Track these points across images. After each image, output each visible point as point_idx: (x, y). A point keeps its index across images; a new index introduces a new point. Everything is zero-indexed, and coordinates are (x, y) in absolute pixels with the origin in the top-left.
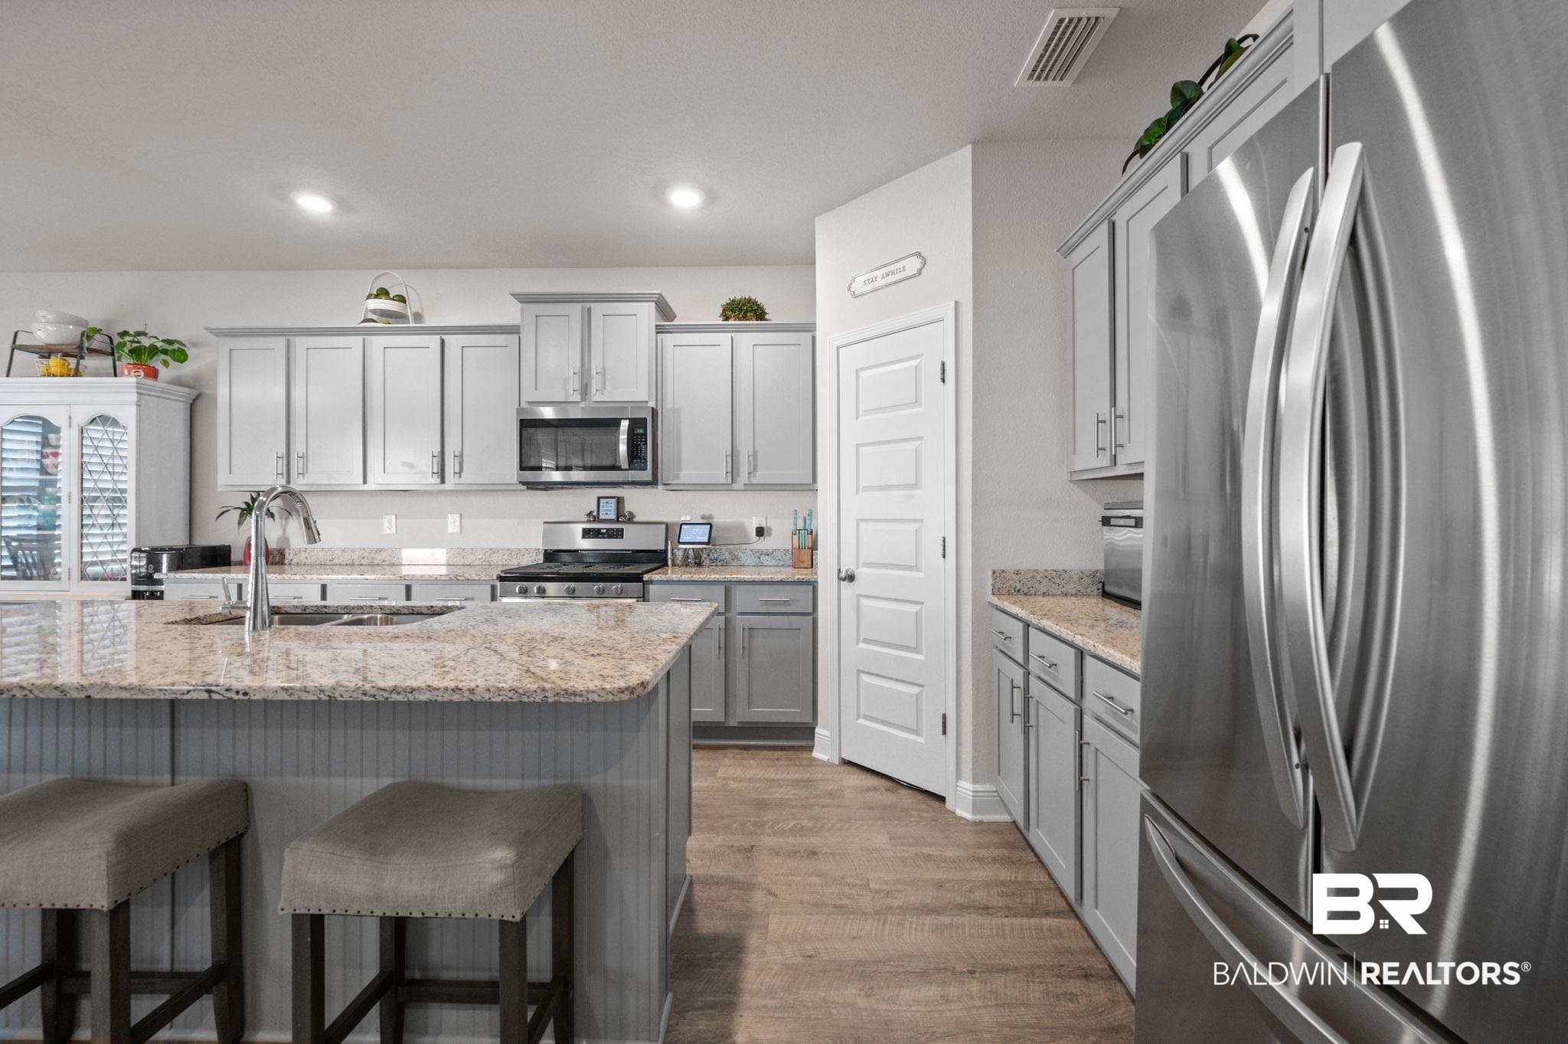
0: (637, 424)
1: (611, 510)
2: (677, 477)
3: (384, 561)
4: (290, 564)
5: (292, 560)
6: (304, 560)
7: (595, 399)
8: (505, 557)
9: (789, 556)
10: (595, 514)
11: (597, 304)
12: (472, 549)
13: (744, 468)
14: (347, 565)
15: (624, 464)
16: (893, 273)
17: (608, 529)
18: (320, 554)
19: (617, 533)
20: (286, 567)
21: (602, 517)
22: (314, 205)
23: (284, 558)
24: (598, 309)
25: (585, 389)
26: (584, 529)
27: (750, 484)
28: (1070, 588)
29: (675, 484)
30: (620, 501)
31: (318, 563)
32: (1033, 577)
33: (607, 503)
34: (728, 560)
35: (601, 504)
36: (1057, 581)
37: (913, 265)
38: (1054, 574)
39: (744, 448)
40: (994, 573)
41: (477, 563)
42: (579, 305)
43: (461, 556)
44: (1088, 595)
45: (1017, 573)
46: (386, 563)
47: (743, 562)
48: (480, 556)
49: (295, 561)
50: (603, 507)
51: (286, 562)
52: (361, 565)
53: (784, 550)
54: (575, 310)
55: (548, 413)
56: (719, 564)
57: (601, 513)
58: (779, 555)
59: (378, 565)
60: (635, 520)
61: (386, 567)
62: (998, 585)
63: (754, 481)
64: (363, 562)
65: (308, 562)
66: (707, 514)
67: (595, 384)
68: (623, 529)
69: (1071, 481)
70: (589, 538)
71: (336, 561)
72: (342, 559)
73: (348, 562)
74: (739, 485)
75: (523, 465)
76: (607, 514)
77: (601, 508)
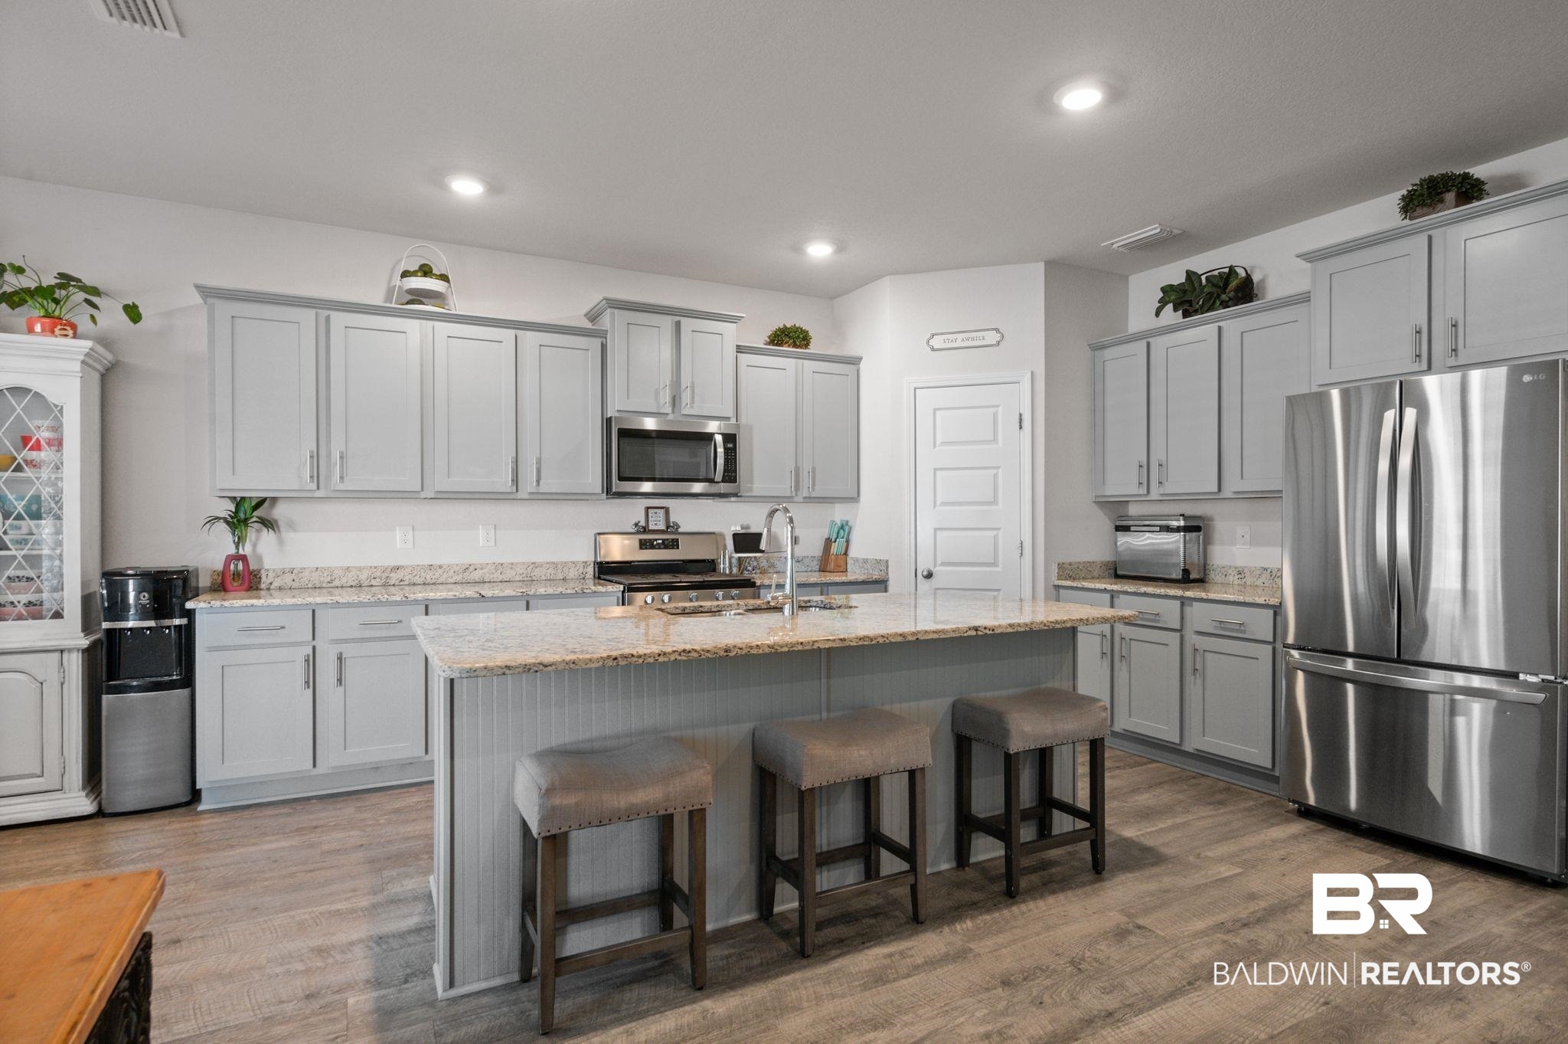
0: (730, 439)
1: (659, 521)
2: (751, 489)
3: (401, 580)
4: (268, 589)
5: (271, 584)
6: (290, 583)
7: (685, 412)
8: (549, 571)
9: (815, 562)
10: (643, 523)
11: (686, 318)
12: (512, 564)
13: (806, 482)
14: (351, 586)
15: (719, 477)
16: (973, 339)
17: (664, 540)
18: (314, 575)
19: (673, 544)
20: (263, 593)
21: (651, 527)
22: (467, 188)
23: (260, 582)
24: (687, 324)
25: (675, 401)
26: (640, 540)
27: (810, 498)
28: (1096, 573)
29: (747, 496)
30: (667, 510)
31: (310, 586)
32: (1078, 567)
33: (656, 513)
34: (766, 567)
35: (650, 515)
36: (1090, 569)
37: (992, 338)
38: (1088, 564)
39: (806, 467)
40: (1059, 565)
41: (517, 578)
42: (670, 318)
43: (499, 571)
44: (1104, 578)
45: (1070, 564)
46: (405, 583)
47: (778, 569)
48: (522, 571)
49: (276, 584)
50: (652, 517)
51: (263, 586)
52: (372, 586)
53: (812, 557)
54: (667, 322)
55: (650, 424)
56: (758, 571)
57: (650, 523)
58: (807, 561)
59: (394, 585)
60: (680, 530)
61: (405, 587)
62: (1061, 573)
63: (814, 495)
64: (374, 582)
65: (295, 585)
66: (745, 524)
67: (686, 397)
68: (678, 540)
69: (1095, 502)
70: (646, 548)
71: (337, 583)
72: (344, 580)
73: (354, 584)
74: (799, 498)
75: (621, 475)
76: (656, 524)
77: (650, 519)
